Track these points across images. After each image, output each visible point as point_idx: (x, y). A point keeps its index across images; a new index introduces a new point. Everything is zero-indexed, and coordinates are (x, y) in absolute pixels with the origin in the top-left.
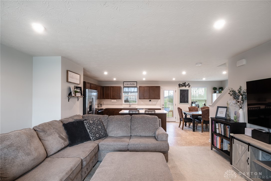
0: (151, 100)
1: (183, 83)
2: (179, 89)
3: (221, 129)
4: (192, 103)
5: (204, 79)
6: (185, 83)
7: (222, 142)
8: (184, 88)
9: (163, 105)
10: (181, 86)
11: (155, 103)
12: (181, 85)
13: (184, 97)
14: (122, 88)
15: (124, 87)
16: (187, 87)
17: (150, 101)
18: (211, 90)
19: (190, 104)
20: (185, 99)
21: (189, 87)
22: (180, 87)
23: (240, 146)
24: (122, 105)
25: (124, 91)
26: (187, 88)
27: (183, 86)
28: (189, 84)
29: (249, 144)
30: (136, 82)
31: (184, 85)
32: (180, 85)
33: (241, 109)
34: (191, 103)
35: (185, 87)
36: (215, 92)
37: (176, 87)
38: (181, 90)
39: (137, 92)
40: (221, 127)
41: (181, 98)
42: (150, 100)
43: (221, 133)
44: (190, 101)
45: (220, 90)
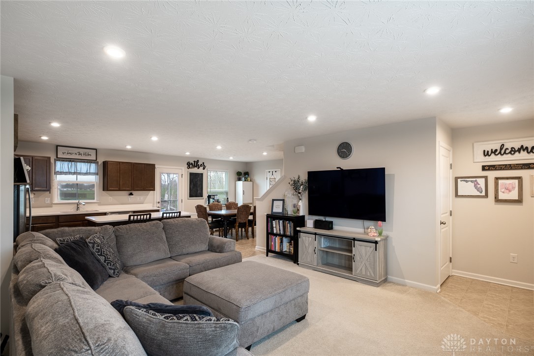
0: (134, 192)
1: (195, 162)
2: (188, 171)
3: (280, 226)
4: (209, 197)
5: (231, 158)
6: (198, 161)
7: (282, 242)
8: (195, 170)
9: (159, 203)
10: (191, 166)
11: (142, 198)
12: (192, 164)
13: (196, 186)
14: (52, 161)
15: (58, 159)
16: (201, 168)
17: (131, 194)
18: (235, 176)
19: (206, 199)
20: (197, 191)
21: (204, 169)
22: (189, 168)
23: (307, 238)
24: (51, 205)
25: (58, 169)
26: (200, 171)
27: (195, 167)
28: (203, 163)
29: (315, 234)
30: (96, 150)
31: (196, 164)
32: (189, 165)
33: (300, 201)
34: (207, 197)
35: (198, 168)
36: (239, 180)
37: (183, 168)
38: (191, 174)
39: (96, 174)
40: (279, 224)
41: (192, 188)
42: (131, 192)
43: (280, 231)
44: (205, 195)
45: (247, 176)
